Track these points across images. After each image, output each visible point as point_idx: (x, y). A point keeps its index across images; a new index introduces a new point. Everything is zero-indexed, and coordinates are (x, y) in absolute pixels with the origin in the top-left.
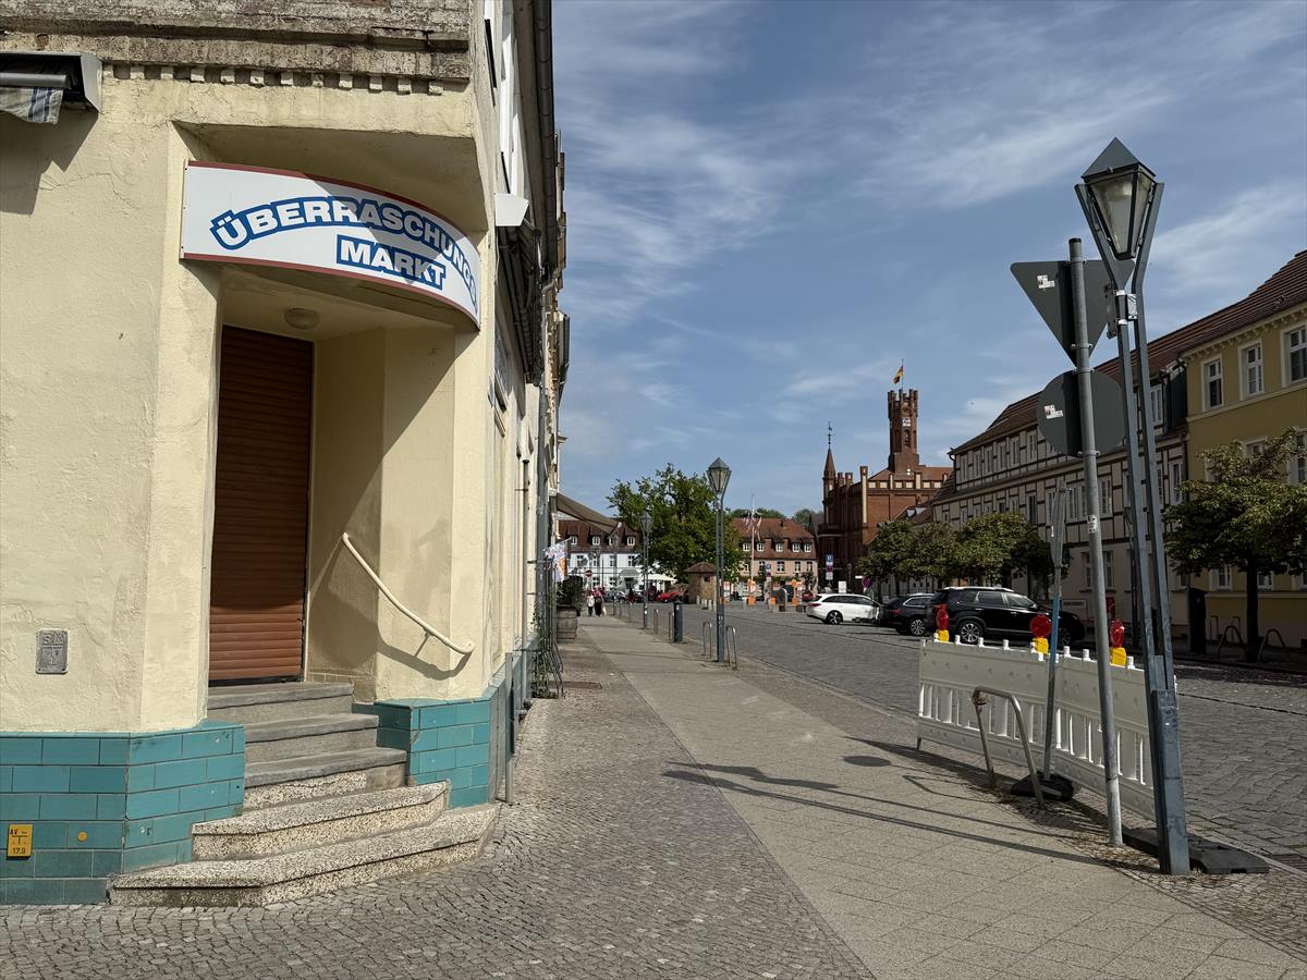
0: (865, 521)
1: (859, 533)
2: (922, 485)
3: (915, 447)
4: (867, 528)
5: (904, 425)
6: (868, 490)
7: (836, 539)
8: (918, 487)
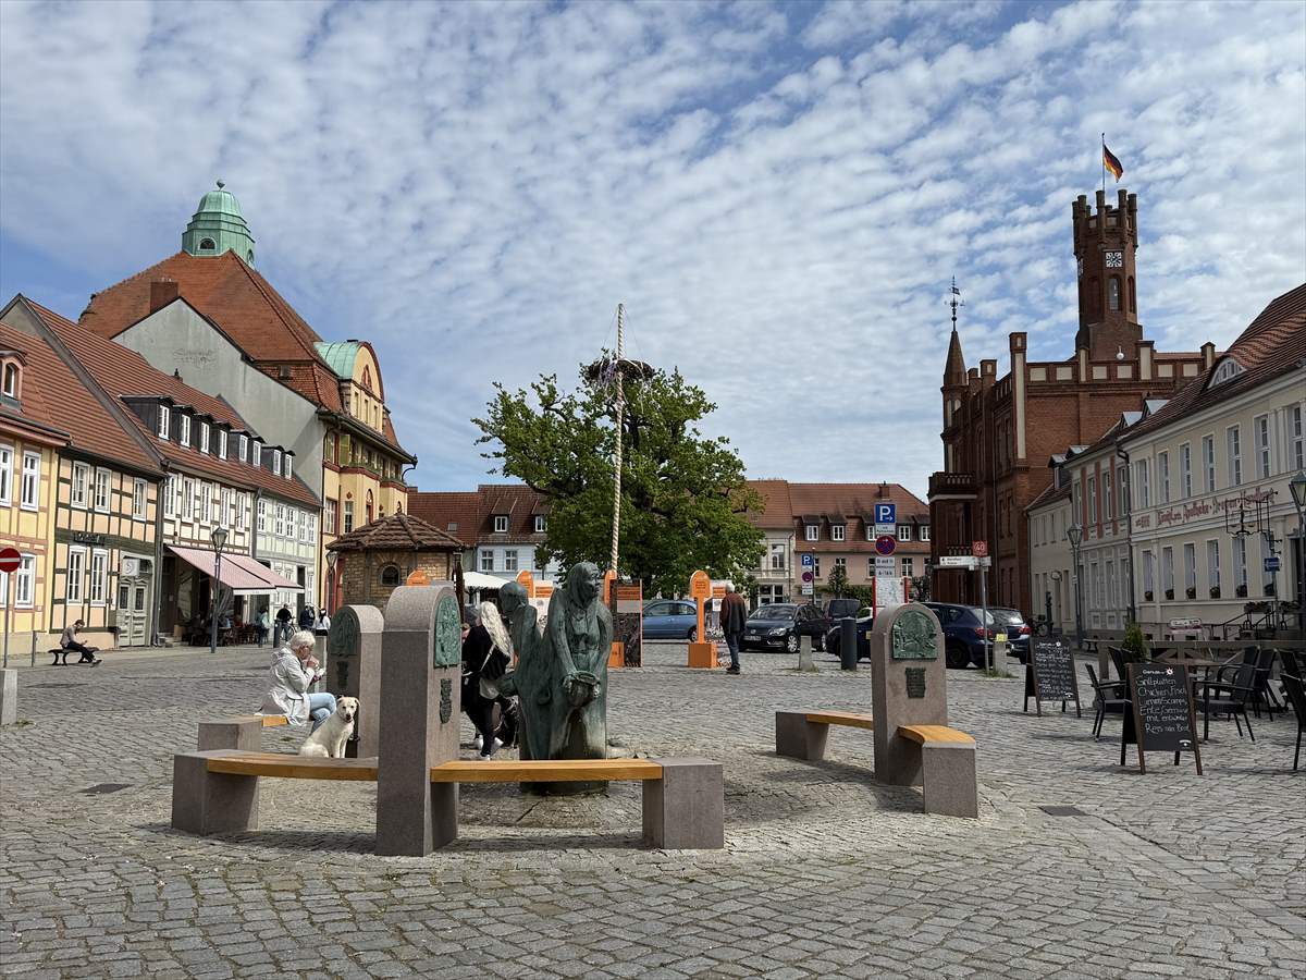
0: (1021, 454)
1: (1010, 484)
2: (1154, 371)
3: (1134, 311)
4: (1026, 470)
5: (1108, 265)
6: (1028, 385)
7: (967, 504)
8: (1145, 375)
